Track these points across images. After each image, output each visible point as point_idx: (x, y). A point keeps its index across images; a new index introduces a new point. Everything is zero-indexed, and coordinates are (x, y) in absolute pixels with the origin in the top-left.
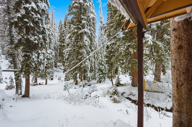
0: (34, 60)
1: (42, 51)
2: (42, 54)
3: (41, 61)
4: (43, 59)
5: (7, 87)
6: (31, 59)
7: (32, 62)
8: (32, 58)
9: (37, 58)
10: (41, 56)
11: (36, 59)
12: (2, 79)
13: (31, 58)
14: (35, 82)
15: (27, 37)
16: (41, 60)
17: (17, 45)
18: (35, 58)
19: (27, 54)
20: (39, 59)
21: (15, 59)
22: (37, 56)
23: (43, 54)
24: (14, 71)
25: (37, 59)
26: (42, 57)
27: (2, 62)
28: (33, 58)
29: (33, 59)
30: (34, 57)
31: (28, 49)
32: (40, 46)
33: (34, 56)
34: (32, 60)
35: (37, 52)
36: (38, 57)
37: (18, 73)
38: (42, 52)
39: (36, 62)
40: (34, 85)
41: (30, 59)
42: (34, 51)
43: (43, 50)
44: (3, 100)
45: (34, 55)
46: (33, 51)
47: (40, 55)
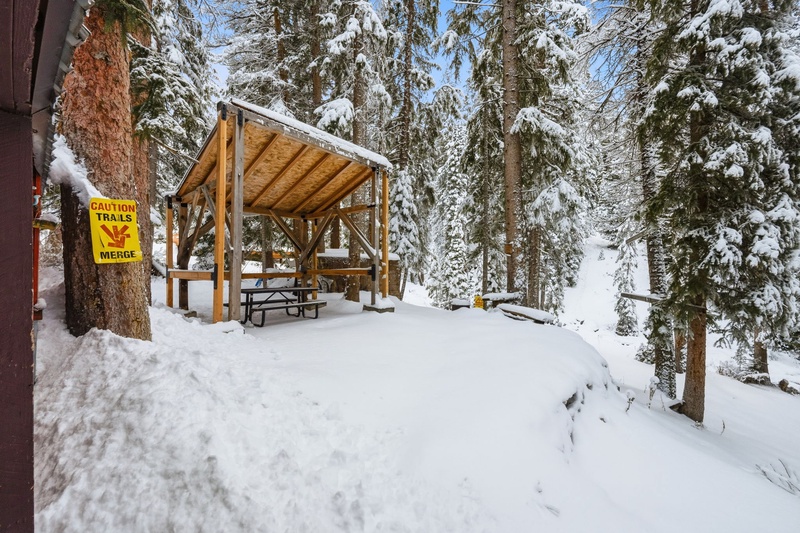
0: (724, 260)
1: (770, 214)
2: (773, 227)
3: (760, 264)
4: (775, 255)
5: (641, 352)
6: (708, 258)
7: (711, 271)
8: (711, 253)
9: (740, 248)
10: (761, 237)
11: (729, 257)
12: (636, 322)
13: (707, 251)
14: (754, 368)
15: (690, 160)
16: (764, 258)
17: (654, 204)
18: (726, 250)
19: (690, 233)
20: (750, 257)
21: (656, 256)
22: (739, 240)
23: (775, 230)
24: (650, 300)
25: (740, 253)
26: (775, 243)
27: (636, 266)
28: (719, 250)
29: (718, 255)
30: (721, 244)
31: (697, 212)
32: (758, 184)
33: (724, 242)
34: (713, 260)
35: (743, 219)
36: (746, 246)
37: (658, 308)
38: (768, 219)
39: (732, 270)
40: (749, 381)
41: (705, 256)
42: (723, 220)
43: (781, 204)
44: (589, 387)
45: (722, 236)
46: (719, 217)
47: (762, 231)
